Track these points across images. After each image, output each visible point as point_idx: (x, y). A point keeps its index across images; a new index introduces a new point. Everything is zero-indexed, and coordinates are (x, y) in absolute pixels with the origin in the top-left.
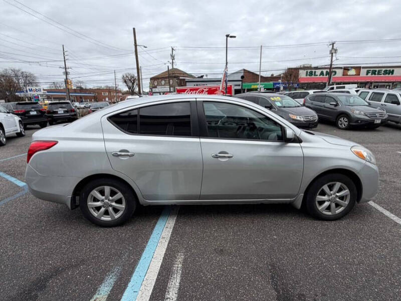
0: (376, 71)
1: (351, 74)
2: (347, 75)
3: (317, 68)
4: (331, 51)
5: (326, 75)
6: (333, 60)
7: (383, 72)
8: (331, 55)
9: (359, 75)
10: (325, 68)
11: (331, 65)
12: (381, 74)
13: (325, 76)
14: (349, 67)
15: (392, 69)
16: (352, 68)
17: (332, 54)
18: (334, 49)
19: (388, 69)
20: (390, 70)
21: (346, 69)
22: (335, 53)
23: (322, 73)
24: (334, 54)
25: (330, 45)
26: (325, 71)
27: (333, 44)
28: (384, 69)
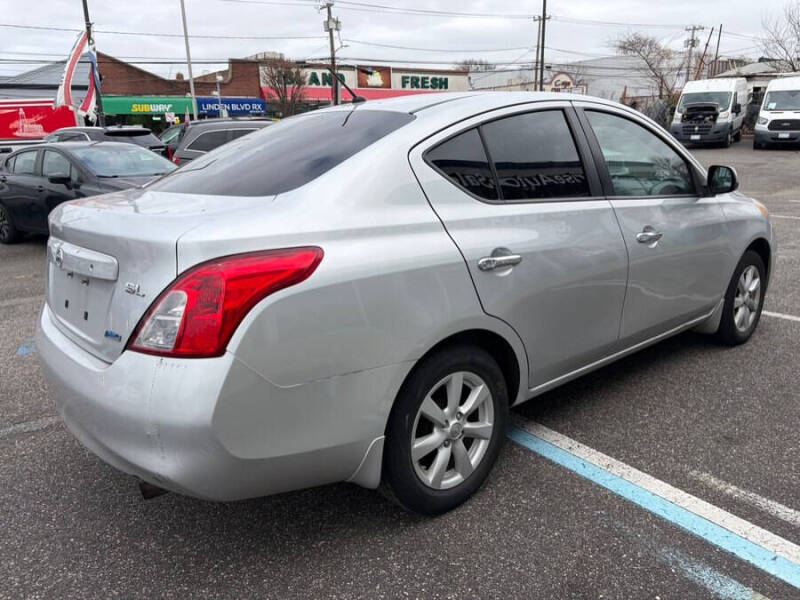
0: (417, 79)
1: (374, 84)
2: (367, 86)
3: (302, 64)
4: (327, 24)
5: (324, 84)
6: (336, 48)
7: (430, 84)
8: (328, 34)
9: (390, 87)
10: (320, 66)
11: (333, 59)
12: (428, 87)
13: (321, 86)
14: (367, 67)
15: (444, 77)
16: (375, 68)
17: (331, 31)
18: (334, 21)
19: (438, 77)
20: (441, 79)
21: (364, 71)
22: (337, 29)
23: (314, 79)
24: (335, 33)
25: (323, 8)
26: (319, 73)
27: (329, 6)
28: (431, 76)
